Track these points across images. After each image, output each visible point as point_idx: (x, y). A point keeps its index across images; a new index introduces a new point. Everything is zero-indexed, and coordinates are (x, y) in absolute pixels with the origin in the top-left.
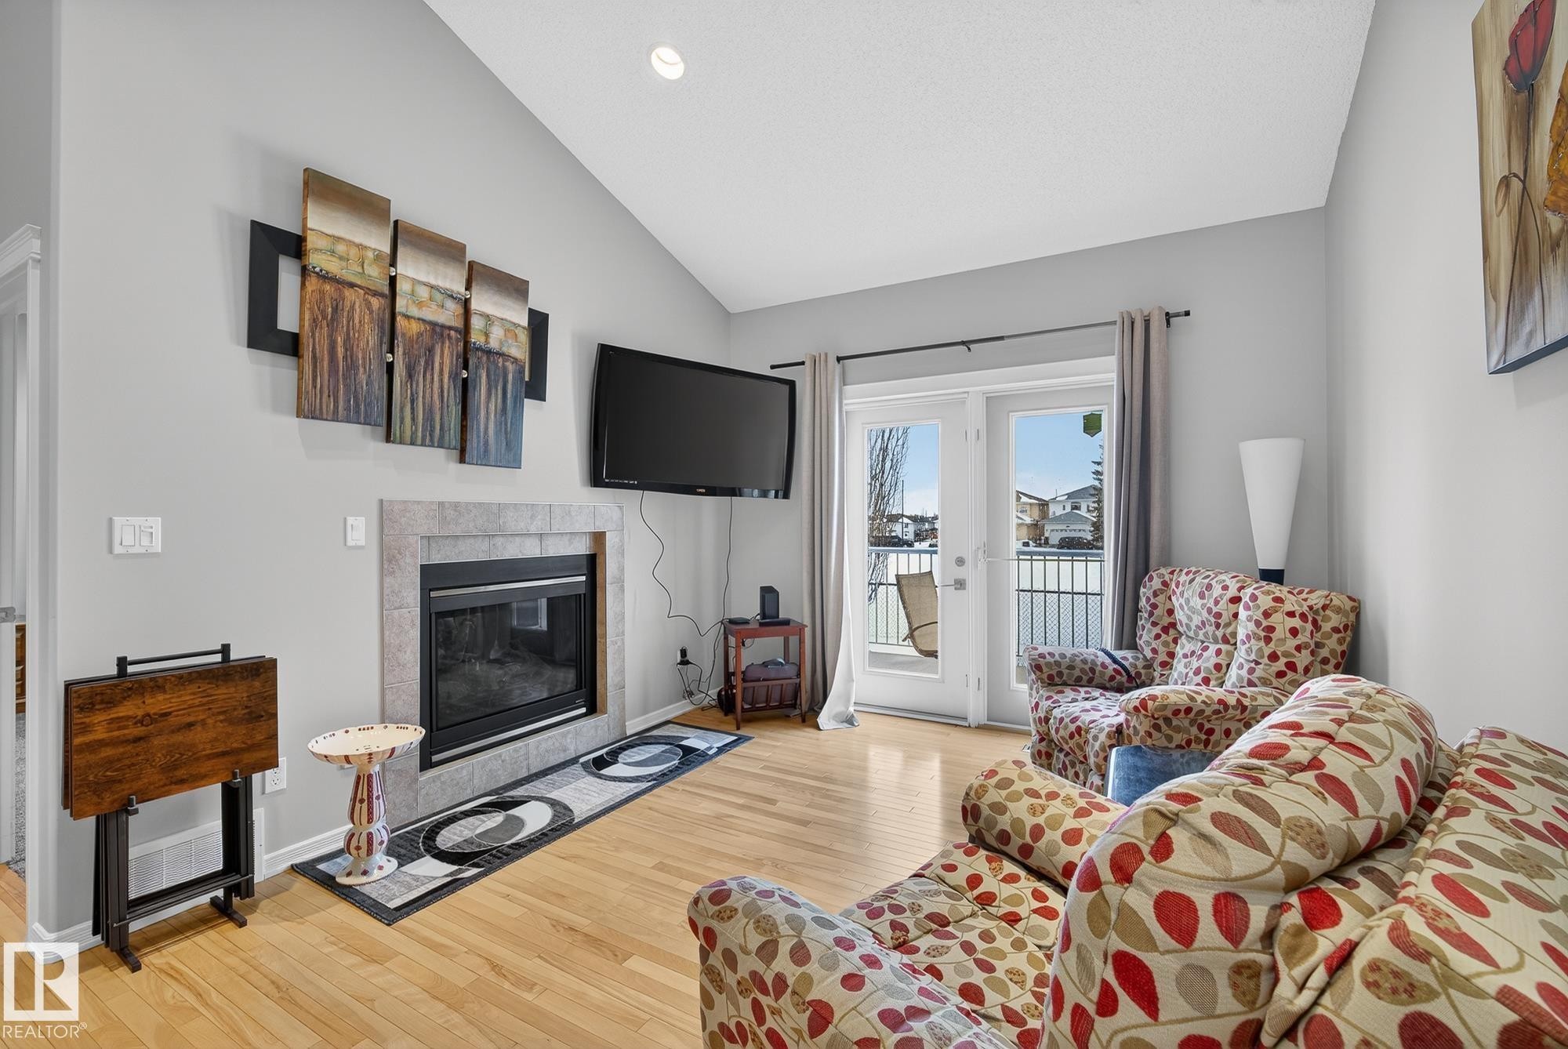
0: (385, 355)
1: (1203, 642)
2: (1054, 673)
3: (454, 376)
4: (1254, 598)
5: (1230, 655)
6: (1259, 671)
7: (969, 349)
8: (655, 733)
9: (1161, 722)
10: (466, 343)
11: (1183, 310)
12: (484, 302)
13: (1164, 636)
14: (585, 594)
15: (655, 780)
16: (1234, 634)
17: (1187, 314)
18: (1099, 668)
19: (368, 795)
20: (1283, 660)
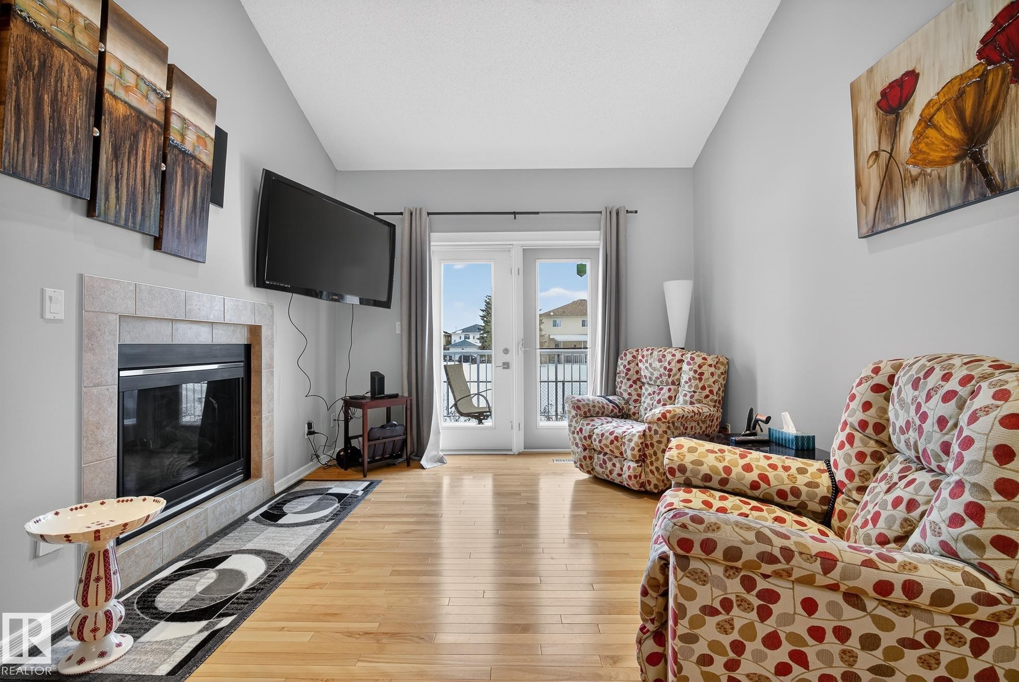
0: (93, 129)
1: (658, 386)
2: (586, 410)
3: (156, 167)
4: (693, 359)
5: (677, 391)
6: (696, 396)
7: (515, 218)
8: (297, 489)
9: (671, 425)
10: (166, 139)
11: (634, 210)
12: (181, 106)
13: (634, 385)
14: (242, 378)
15: (332, 519)
16: (679, 380)
17: (636, 212)
18: (606, 406)
19: (105, 571)
20: (708, 390)
